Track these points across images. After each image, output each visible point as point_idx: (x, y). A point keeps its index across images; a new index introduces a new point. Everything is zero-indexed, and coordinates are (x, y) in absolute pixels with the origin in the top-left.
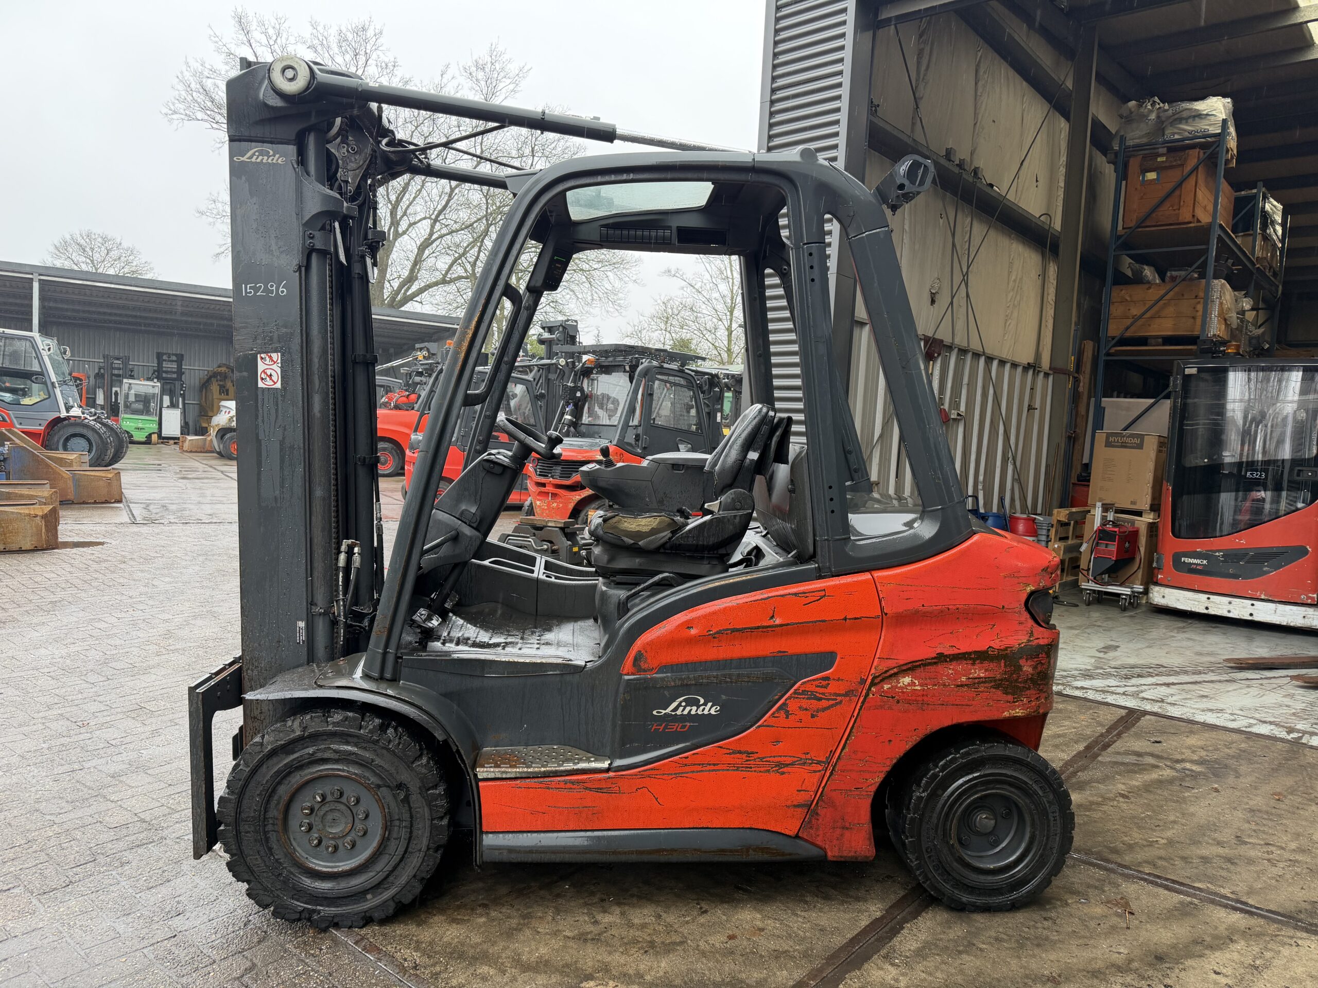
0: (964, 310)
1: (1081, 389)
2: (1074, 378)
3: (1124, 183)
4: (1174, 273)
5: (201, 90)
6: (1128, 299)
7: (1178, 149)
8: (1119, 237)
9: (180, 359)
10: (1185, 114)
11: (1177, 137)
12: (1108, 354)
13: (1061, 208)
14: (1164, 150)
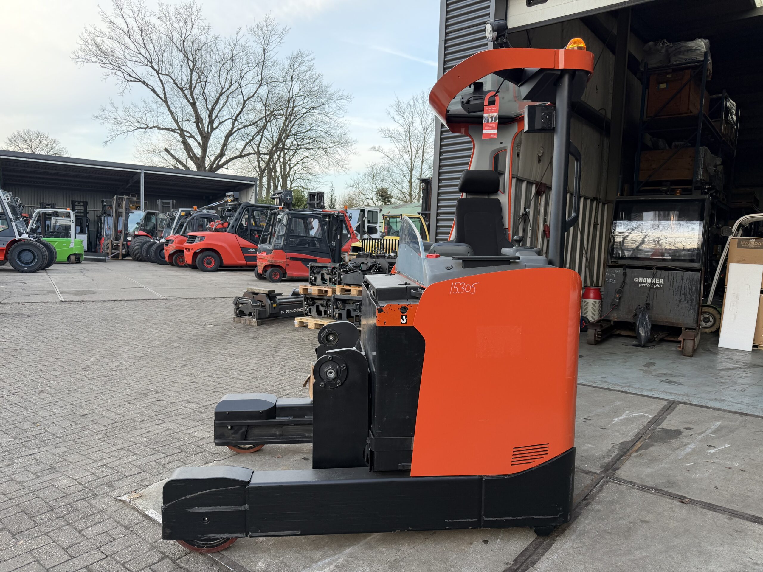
3: (647, 91)
4: (677, 143)
5: (94, 44)
6: (650, 159)
7: (678, 70)
8: (644, 123)
9: (86, 205)
11: (678, 62)
13: (610, 106)
14: (670, 71)
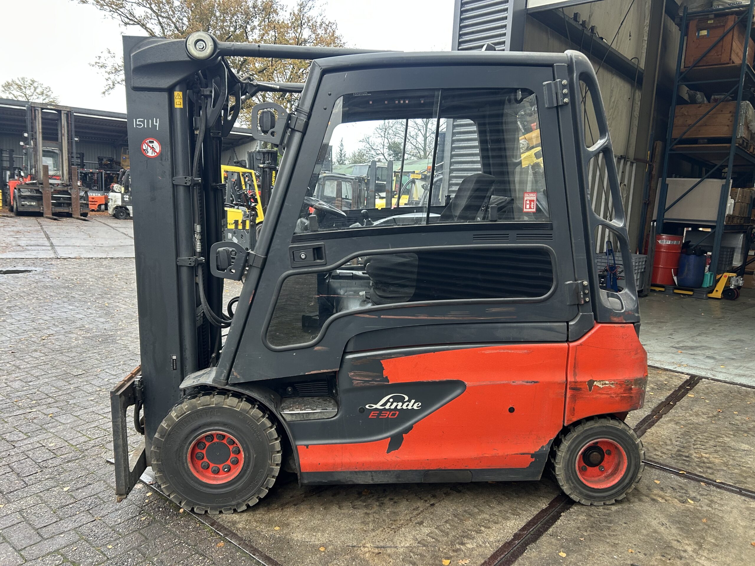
1: (654, 172)
2: (650, 165)
3: (686, 37)
4: (716, 97)
6: (686, 114)
8: (681, 73)
11: (720, 7)
12: (671, 150)
13: (644, 55)
14: (712, 16)
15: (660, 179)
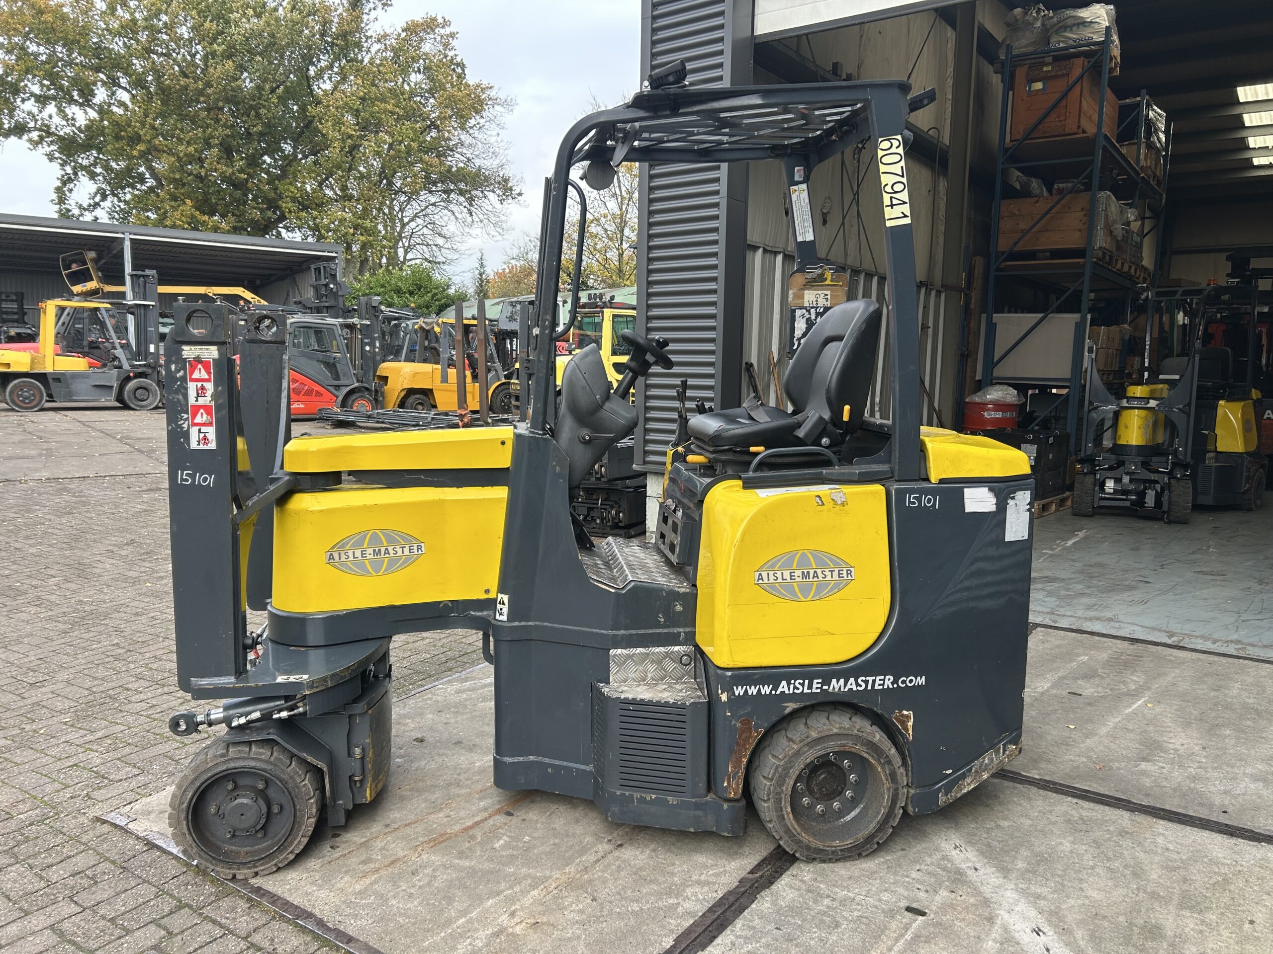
0: (855, 229)
1: (972, 306)
2: (966, 295)
3: (1011, 94)
6: (1017, 213)
7: (1063, 57)
8: (1006, 150)
9: (20, 298)
10: (1070, 22)
11: (1062, 45)
12: (998, 269)
14: (1050, 59)
15: (984, 316)
